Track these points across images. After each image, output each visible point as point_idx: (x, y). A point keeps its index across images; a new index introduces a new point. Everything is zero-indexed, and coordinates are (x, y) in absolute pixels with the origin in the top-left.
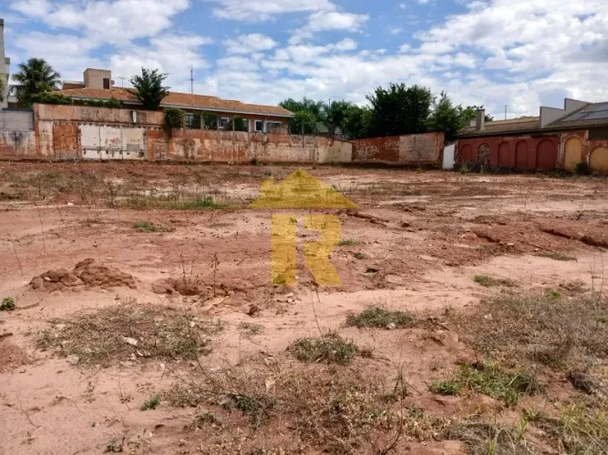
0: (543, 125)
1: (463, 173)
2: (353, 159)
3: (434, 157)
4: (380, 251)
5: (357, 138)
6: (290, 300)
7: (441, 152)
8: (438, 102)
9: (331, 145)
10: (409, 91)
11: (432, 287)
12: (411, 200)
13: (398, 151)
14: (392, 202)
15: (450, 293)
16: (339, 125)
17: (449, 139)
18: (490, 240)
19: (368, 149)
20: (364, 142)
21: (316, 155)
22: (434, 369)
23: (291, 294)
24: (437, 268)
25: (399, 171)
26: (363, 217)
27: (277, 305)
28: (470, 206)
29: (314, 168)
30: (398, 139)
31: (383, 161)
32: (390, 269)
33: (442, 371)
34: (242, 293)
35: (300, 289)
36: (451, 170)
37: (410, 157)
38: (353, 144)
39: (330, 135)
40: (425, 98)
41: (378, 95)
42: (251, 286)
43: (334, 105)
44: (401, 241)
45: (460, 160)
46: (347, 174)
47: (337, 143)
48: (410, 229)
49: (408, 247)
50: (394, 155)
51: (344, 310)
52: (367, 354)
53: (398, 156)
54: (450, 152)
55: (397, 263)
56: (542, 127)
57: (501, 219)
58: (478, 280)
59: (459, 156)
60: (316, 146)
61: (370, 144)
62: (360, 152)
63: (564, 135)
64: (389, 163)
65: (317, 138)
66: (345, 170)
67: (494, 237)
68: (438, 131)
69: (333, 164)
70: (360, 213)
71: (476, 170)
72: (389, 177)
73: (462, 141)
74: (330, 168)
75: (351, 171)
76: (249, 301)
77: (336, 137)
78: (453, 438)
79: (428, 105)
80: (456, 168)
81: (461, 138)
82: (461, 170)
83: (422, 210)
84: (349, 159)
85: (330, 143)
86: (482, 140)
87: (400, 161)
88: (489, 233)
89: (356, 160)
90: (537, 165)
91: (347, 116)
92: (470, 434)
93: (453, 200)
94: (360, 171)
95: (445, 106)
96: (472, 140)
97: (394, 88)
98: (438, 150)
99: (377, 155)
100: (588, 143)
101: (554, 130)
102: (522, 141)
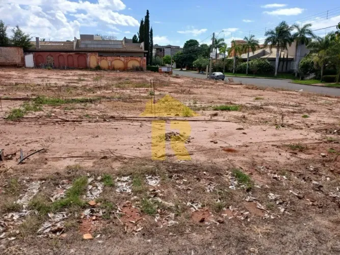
3: (17, 61)
7: (24, 58)
17: (27, 51)
56: (74, 49)
63: (89, 54)
73: (37, 53)
80: (36, 67)
96: (42, 53)
98: (21, 57)
100: (99, 58)
101: (85, 52)
102: (70, 55)
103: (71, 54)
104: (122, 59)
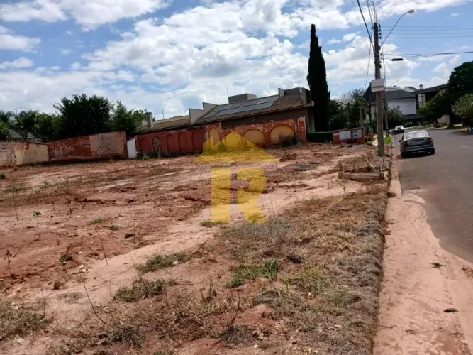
0: (193, 120)
1: (145, 160)
2: (50, 158)
3: (120, 151)
4: (127, 221)
5: (51, 140)
6: (84, 270)
7: (126, 146)
8: (115, 108)
9: (26, 149)
10: (90, 99)
11: (178, 236)
12: (122, 183)
13: (90, 148)
14: (107, 187)
15: (193, 236)
16: (30, 130)
17: (130, 135)
18: (193, 200)
19: (62, 149)
20: (58, 143)
21: (13, 158)
22: (219, 277)
23: (82, 266)
24: (174, 224)
25: (94, 164)
26: (92, 201)
27: (75, 276)
28: (167, 181)
29: (16, 170)
30: (88, 139)
31: (79, 157)
32: (143, 231)
33: (224, 277)
34: (36, 277)
35: (87, 260)
36: (136, 158)
37: (101, 152)
38: (48, 145)
39: (24, 140)
40: (105, 105)
41: (65, 104)
42: (41, 269)
43: (22, 114)
44: (138, 212)
45: (141, 151)
46: (49, 171)
47: (32, 146)
48: (137, 203)
49: (145, 215)
50: (87, 151)
51: (130, 265)
52: (172, 283)
53: (91, 152)
54: (132, 145)
55: (145, 227)
56: (192, 122)
57: (192, 186)
58: (204, 225)
59: (139, 146)
60: (13, 151)
61: (64, 144)
62: (56, 152)
63: (207, 127)
64: (84, 158)
65: (12, 143)
66: (46, 168)
67: (195, 198)
68: (120, 130)
69: (31, 165)
70: (88, 199)
71: (154, 156)
72: (88, 169)
73: (140, 136)
74: (31, 168)
75: (52, 169)
76: (46, 281)
77: (31, 141)
78: (259, 303)
79: (107, 111)
80: (139, 157)
81: (140, 134)
82: (144, 157)
83: (134, 189)
84: (46, 159)
85: (25, 146)
86: (154, 134)
87: (93, 156)
88: (192, 196)
89: (53, 159)
90: (194, 149)
91: (37, 122)
92: (266, 298)
93: (153, 179)
94: (61, 168)
95: (121, 111)
96: (146, 135)
97: (76, 98)
98: (123, 144)
99: (71, 153)
100: (222, 131)
101: (200, 125)
102: (182, 133)
103: (183, 130)
104: (260, 127)
